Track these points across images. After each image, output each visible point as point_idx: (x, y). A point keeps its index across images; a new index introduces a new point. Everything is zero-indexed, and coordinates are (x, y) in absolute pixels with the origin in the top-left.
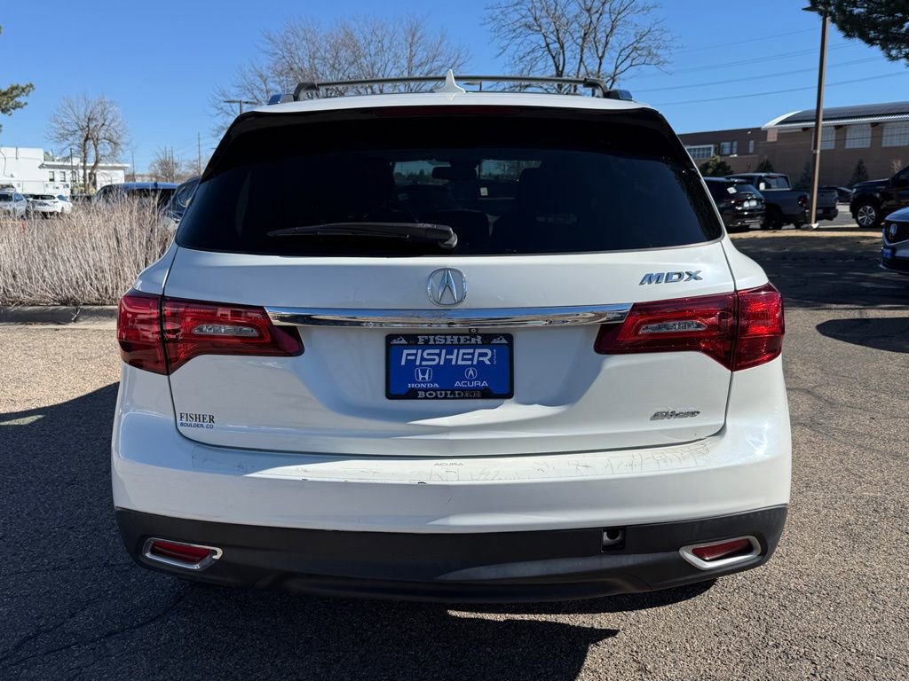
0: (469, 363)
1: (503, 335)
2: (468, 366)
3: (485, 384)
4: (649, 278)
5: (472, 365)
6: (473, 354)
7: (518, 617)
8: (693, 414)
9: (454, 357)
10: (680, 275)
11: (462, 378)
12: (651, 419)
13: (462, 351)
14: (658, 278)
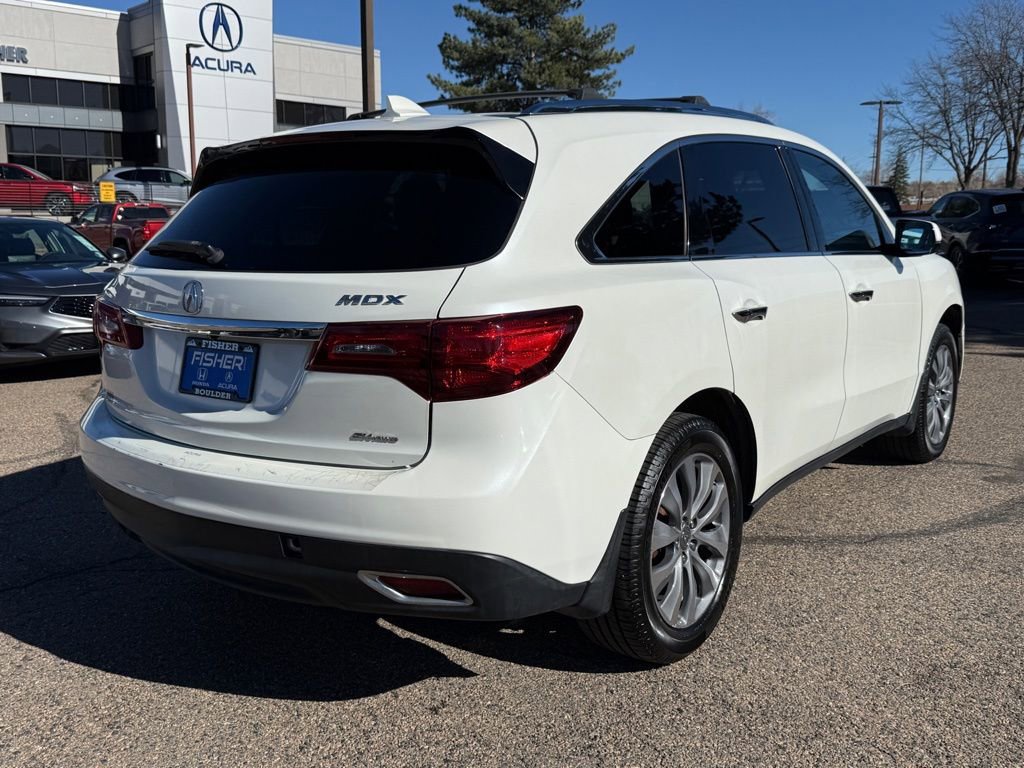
0: (229, 367)
1: (251, 344)
2: (228, 370)
3: (235, 388)
4: (345, 300)
5: (231, 370)
6: (232, 360)
7: (419, 639)
8: (394, 440)
9: (221, 361)
10: (380, 298)
11: (223, 381)
12: (351, 439)
13: (227, 356)
14: (356, 299)
